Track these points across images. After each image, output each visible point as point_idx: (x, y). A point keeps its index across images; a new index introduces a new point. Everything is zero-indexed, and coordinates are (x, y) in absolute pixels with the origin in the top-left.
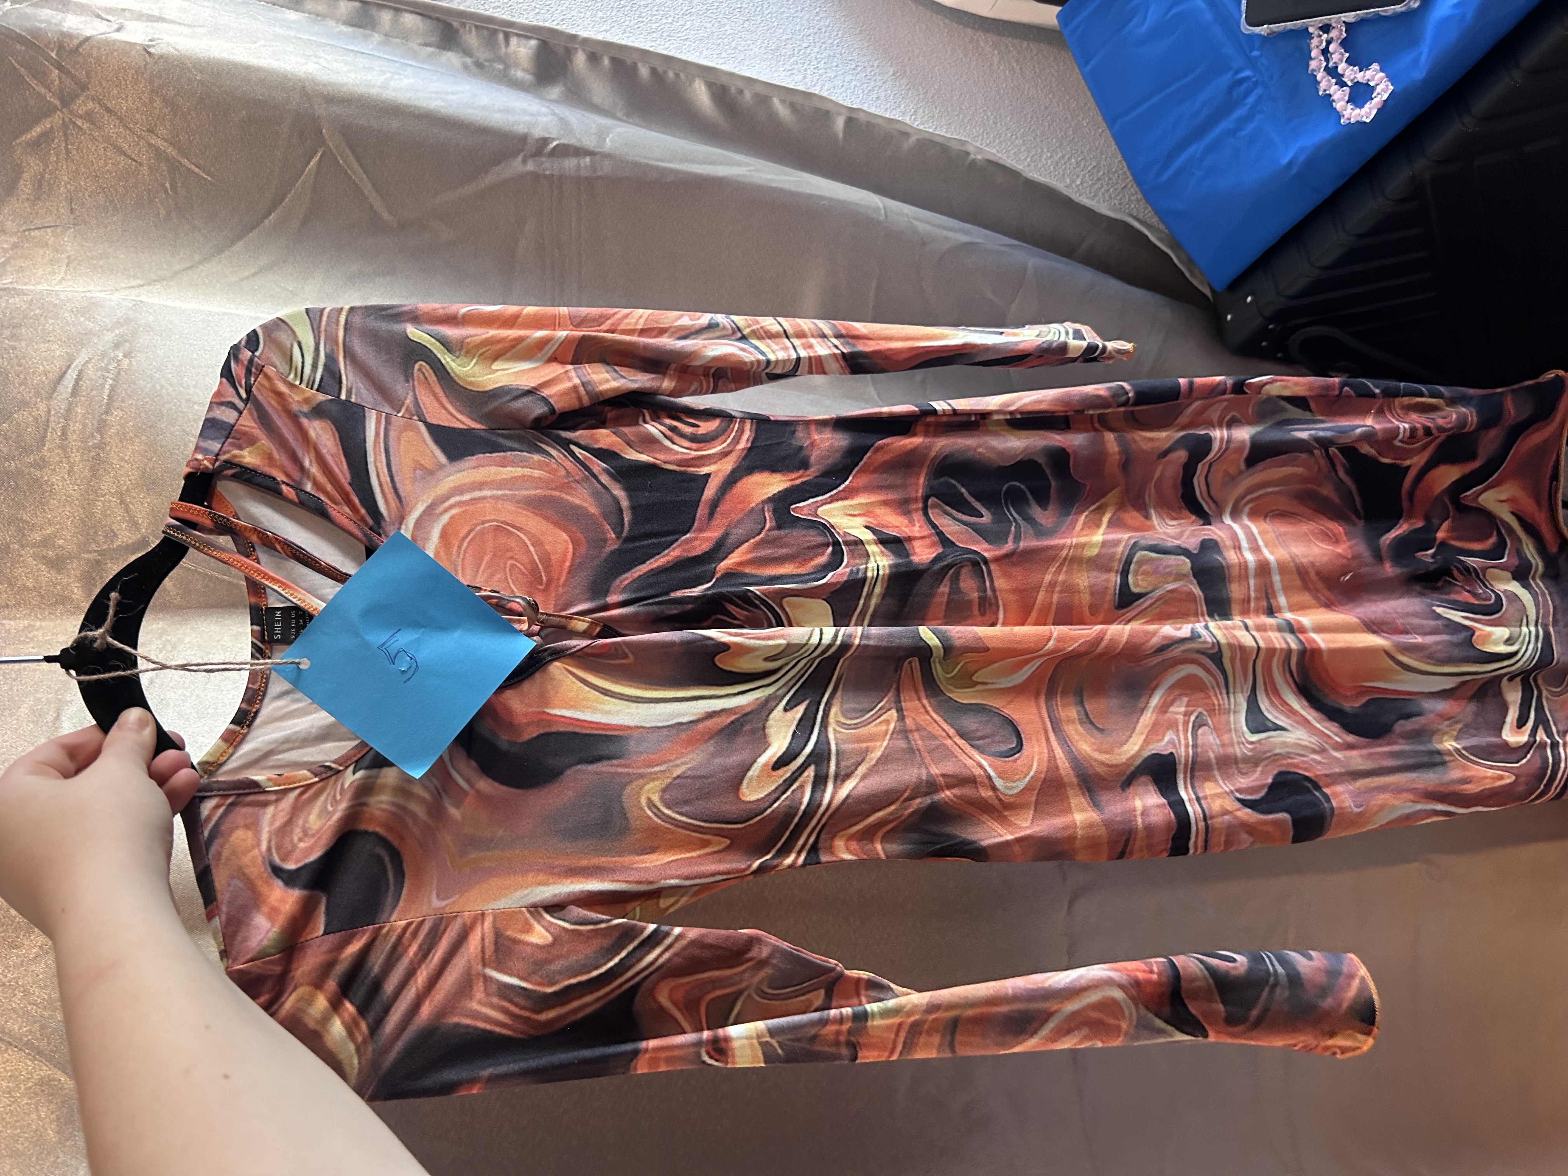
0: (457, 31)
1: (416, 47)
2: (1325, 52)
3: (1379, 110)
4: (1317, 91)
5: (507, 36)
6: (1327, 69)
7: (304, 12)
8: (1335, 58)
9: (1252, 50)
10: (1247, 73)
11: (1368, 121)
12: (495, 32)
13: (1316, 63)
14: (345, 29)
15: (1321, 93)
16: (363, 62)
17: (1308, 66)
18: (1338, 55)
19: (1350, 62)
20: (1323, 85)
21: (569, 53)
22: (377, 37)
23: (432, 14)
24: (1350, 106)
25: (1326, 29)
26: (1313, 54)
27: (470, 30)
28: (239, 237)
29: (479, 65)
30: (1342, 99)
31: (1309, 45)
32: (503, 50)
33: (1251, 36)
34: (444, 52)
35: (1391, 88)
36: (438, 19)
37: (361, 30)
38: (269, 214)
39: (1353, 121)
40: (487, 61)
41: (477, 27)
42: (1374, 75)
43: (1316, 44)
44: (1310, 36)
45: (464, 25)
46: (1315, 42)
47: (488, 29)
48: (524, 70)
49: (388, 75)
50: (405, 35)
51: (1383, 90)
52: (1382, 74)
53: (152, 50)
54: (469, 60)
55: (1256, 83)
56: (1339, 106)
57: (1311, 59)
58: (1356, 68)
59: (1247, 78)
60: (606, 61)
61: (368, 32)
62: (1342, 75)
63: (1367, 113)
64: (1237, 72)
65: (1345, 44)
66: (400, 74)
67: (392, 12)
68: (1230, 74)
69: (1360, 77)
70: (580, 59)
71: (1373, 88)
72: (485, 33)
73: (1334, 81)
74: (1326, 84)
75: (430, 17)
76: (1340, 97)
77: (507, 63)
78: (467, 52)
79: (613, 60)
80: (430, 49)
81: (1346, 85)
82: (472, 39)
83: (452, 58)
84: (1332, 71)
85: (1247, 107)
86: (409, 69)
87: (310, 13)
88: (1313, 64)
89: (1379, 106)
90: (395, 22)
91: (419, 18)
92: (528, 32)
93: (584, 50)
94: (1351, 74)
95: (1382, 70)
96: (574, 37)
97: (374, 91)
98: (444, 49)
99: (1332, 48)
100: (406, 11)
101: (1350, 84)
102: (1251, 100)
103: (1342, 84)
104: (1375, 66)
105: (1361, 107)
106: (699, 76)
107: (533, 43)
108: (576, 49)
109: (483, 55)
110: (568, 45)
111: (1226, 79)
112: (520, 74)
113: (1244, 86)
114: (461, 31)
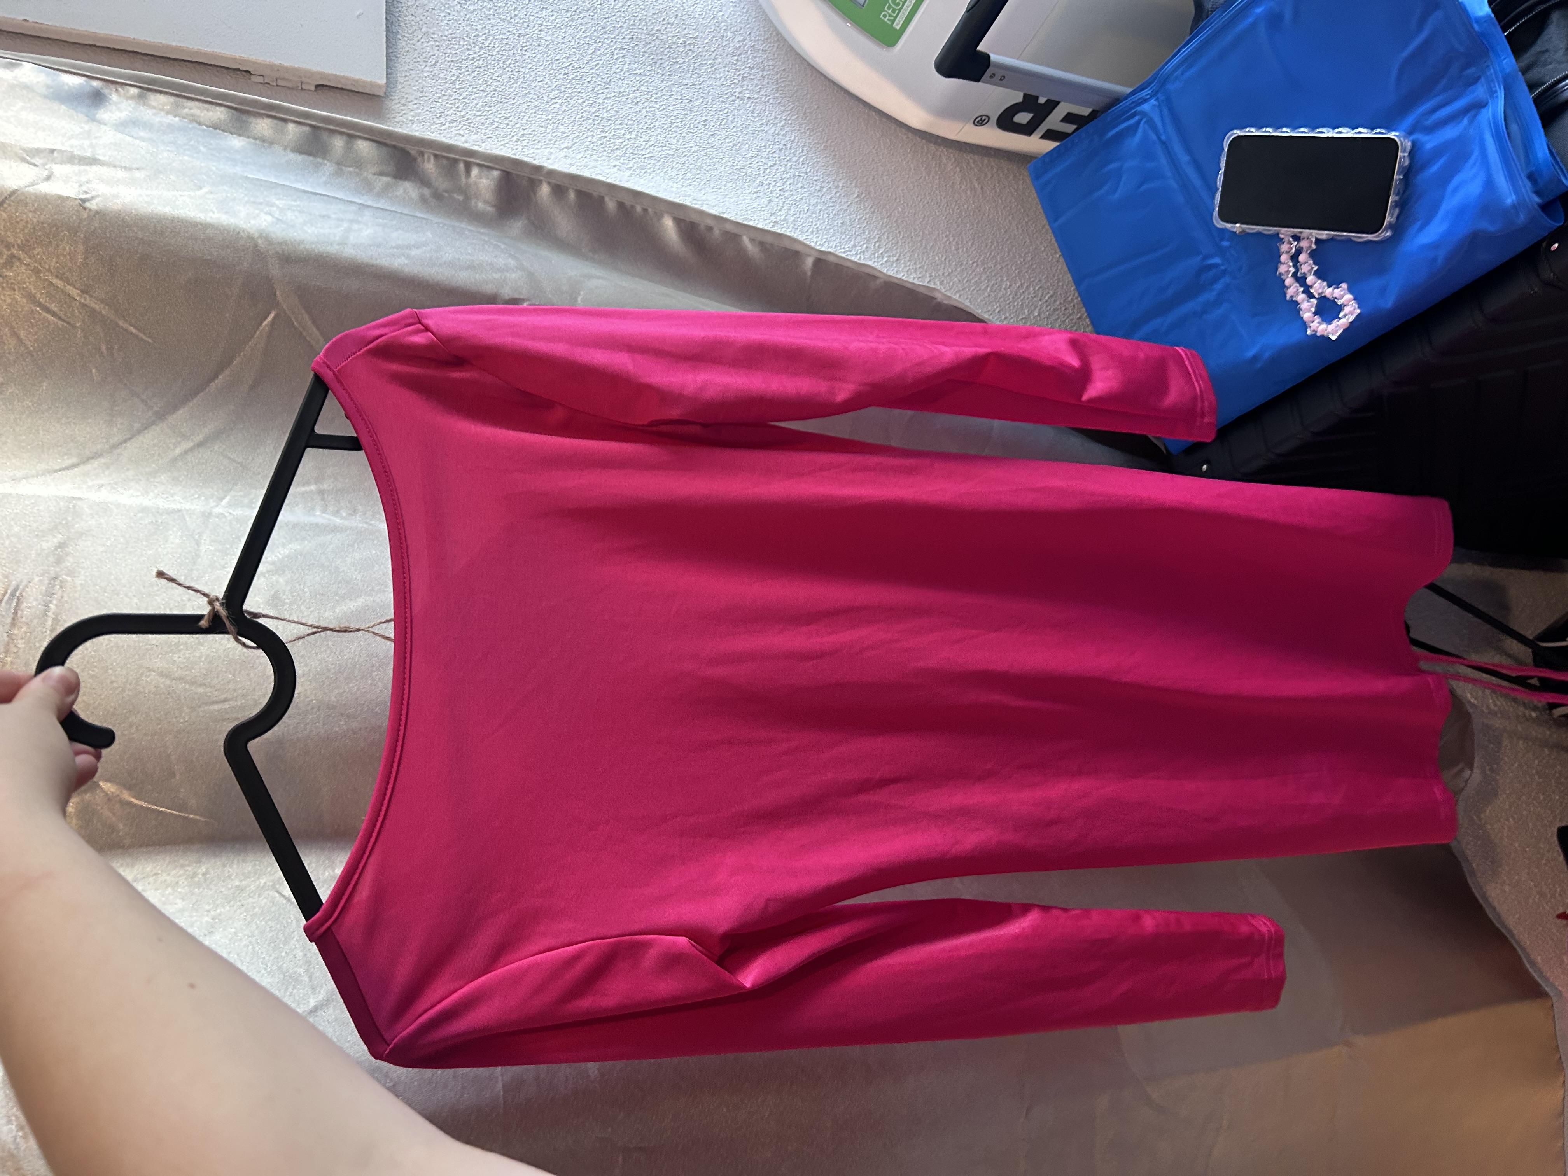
0: (415, 160)
1: (370, 176)
2: (1295, 258)
3: (1345, 330)
4: (1285, 295)
5: (468, 166)
6: (1295, 275)
7: (248, 137)
8: (1305, 269)
9: (1222, 239)
10: (1217, 260)
11: (1334, 338)
12: (455, 161)
13: (1286, 267)
14: (292, 156)
15: (1288, 298)
16: (318, 207)
17: (1277, 269)
18: (1307, 265)
19: (1319, 275)
20: (1290, 292)
21: (533, 184)
22: (329, 167)
23: (388, 142)
24: (1318, 319)
25: (1296, 238)
26: (1284, 258)
27: (429, 158)
28: (183, 401)
29: (437, 196)
30: (1309, 311)
31: (1279, 249)
32: (464, 180)
33: (1224, 230)
34: (400, 182)
35: (1358, 311)
36: (394, 147)
37: (311, 158)
38: (216, 376)
39: (1318, 334)
40: (446, 191)
41: (436, 156)
42: (1342, 294)
43: (1286, 248)
44: (1282, 241)
45: (422, 154)
46: (1284, 247)
47: (448, 158)
48: (485, 202)
49: (346, 225)
50: (359, 163)
51: (1350, 312)
52: (1349, 296)
53: (88, 205)
54: (426, 192)
55: (1224, 272)
56: (1307, 316)
57: (1280, 262)
58: (1325, 283)
59: (1215, 266)
60: (572, 195)
61: (319, 160)
62: (1311, 287)
63: (1333, 330)
64: (1206, 257)
65: (1313, 255)
66: (358, 222)
67: (345, 138)
68: (1200, 257)
69: (1329, 292)
70: (545, 190)
71: (1340, 308)
72: (445, 162)
73: (1302, 289)
74: (1293, 290)
75: (385, 144)
76: (1307, 309)
77: (467, 193)
78: (424, 181)
79: (580, 193)
80: (385, 179)
81: (1314, 297)
82: (430, 166)
83: (409, 189)
84: (1301, 280)
85: (1214, 293)
86: (368, 213)
87: (255, 139)
88: (1282, 269)
89: (1345, 327)
90: (348, 148)
91: (374, 145)
92: (490, 162)
93: (549, 183)
94: (1319, 287)
95: (1350, 290)
96: (538, 169)
97: (333, 249)
98: (401, 178)
99: (1302, 257)
100: (360, 137)
101: (1317, 296)
102: (1219, 286)
103: (1311, 296)
104: (1344, 285)
105: (1329, 322)
106: (667, 212)
107: (496, 173)
108: (541, 181)
109: (442, 184)
110: (532, 176)
111: (1194, 262)
112: (481, 205)
113: (1214, 271)
114: (419, 159)
